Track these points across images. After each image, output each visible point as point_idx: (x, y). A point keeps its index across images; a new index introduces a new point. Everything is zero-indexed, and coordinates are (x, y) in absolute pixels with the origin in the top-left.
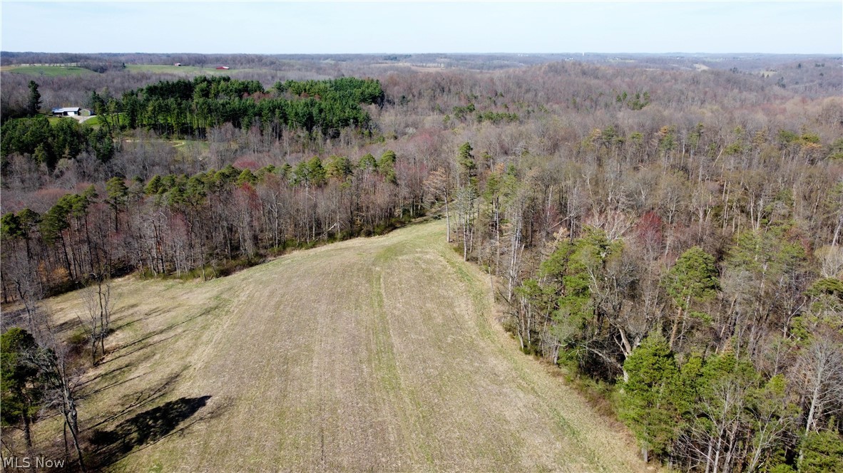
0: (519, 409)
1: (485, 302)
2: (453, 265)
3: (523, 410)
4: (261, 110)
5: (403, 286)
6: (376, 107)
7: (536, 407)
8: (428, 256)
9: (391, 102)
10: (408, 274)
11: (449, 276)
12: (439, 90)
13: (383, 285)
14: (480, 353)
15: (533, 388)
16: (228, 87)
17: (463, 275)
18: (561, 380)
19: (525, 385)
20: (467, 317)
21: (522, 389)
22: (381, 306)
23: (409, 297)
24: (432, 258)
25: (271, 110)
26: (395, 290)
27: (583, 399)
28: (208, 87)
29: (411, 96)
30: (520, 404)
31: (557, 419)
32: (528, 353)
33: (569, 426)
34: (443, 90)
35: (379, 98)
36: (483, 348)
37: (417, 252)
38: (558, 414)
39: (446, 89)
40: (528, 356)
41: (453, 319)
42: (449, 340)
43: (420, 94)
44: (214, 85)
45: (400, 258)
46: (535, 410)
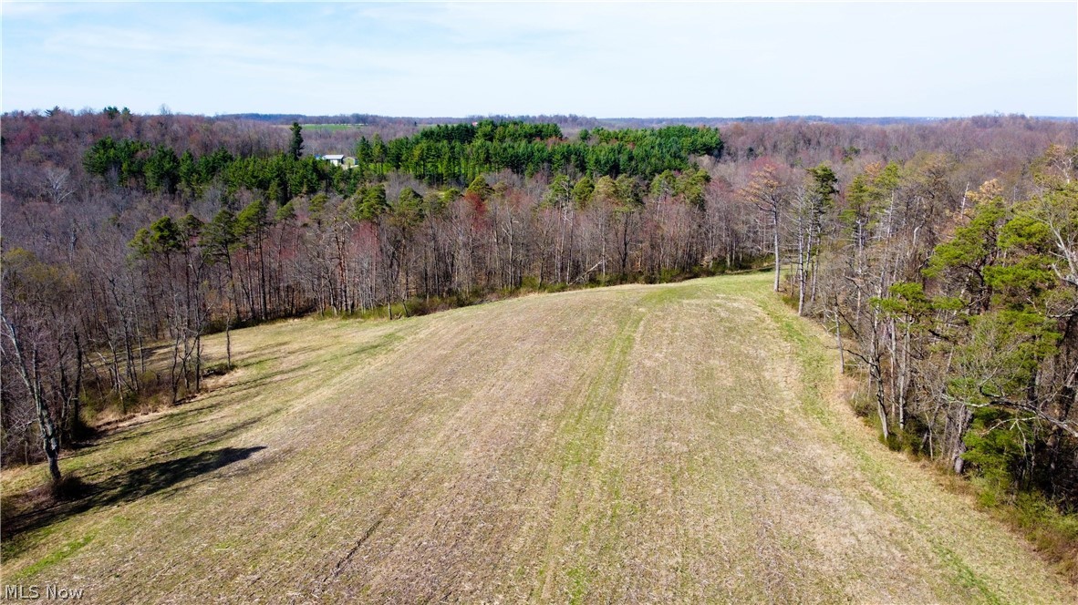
0: (853, 534)
1: (826, 372)
2: (777, 319)
3: (865, 538)
4: (551, 155)
5: (677, 333)
6: (710, 159)
7: (900, 538)
8: (735, 305)
9: (733, 156)
10: (693, 321)
11: (766, 331)
12: (802, 142)
13: (641, 329)
14: (792, 435)
15: (898, 505)
16: (517, 131)
17: (789, 332)
18: (968, 500)
19: (881, 497)
20: (782, 385)
21: (872, 502)
22: (623, 352)
23: (683, 348)
24: (742, 307)
25: (564, 156)
26: (660, 336)
27: (1025, 543)
28: (492, 131)
29: (762, 149)
30: (859, 527)
31: (951, 570)
32: (895, 447)
33: (984, 590)
34: (808, 142)
35: (716, 149)
36: (801, 429)
37: (718, 298)
38: (957, 561)
39: (813, 142)
40: (896, 453)
41: (755, 385)
42: (735, 409)
43: (775, 146)
44: (500, 129)
45: (685, 301)
46: (897, 543)
